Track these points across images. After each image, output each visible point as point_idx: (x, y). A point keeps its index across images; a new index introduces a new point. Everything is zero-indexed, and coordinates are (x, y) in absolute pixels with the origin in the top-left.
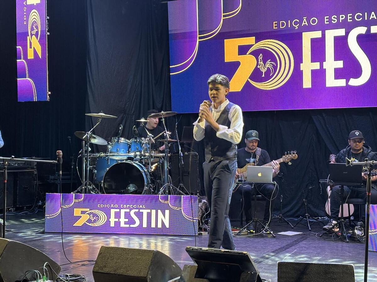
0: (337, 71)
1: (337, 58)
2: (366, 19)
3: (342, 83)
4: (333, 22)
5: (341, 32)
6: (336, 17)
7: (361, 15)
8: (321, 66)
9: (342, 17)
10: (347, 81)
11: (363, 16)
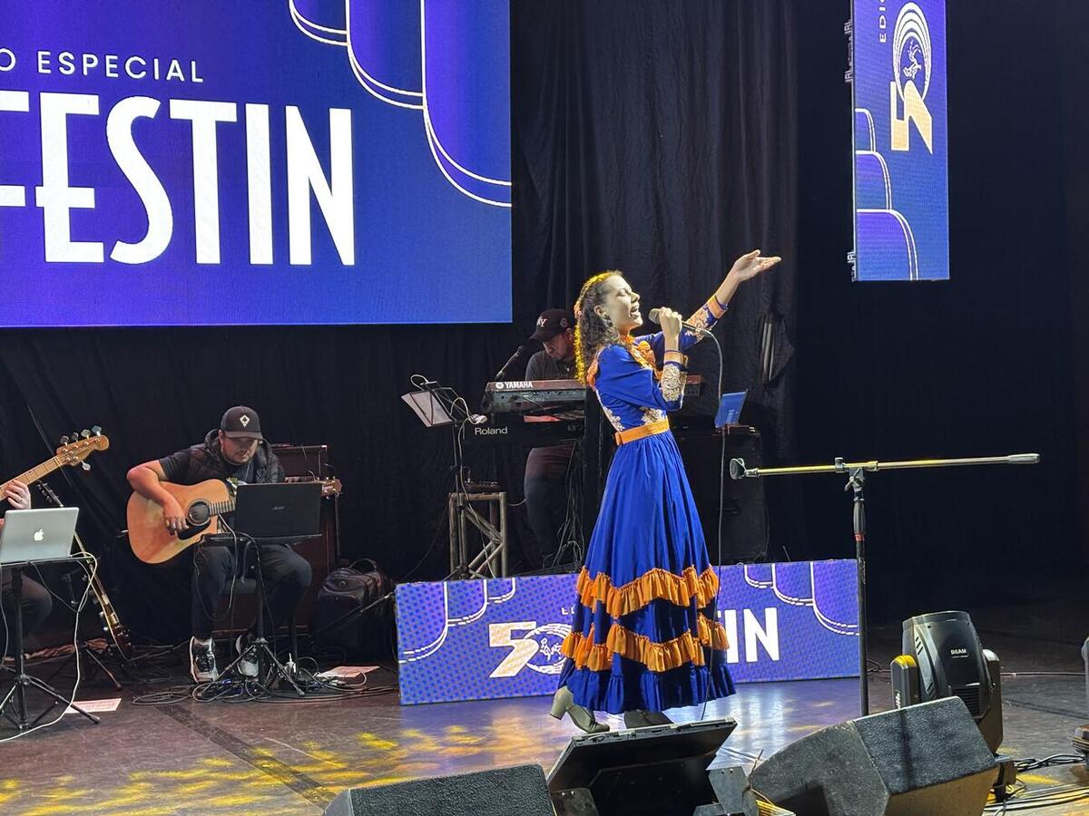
0: (76, 215)
1: (76, 180)
2: (157, 77)
3: (91, 252)
4: (62, 69)
5: (87, 105)
6: (71, 57)
7: (143, 63)
8: (31, 196)
9: (90, 61)
10: (108, 251)
11: (150, 69)
